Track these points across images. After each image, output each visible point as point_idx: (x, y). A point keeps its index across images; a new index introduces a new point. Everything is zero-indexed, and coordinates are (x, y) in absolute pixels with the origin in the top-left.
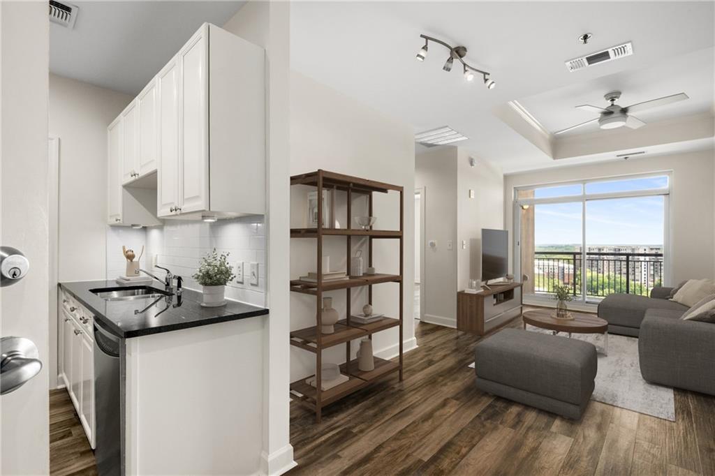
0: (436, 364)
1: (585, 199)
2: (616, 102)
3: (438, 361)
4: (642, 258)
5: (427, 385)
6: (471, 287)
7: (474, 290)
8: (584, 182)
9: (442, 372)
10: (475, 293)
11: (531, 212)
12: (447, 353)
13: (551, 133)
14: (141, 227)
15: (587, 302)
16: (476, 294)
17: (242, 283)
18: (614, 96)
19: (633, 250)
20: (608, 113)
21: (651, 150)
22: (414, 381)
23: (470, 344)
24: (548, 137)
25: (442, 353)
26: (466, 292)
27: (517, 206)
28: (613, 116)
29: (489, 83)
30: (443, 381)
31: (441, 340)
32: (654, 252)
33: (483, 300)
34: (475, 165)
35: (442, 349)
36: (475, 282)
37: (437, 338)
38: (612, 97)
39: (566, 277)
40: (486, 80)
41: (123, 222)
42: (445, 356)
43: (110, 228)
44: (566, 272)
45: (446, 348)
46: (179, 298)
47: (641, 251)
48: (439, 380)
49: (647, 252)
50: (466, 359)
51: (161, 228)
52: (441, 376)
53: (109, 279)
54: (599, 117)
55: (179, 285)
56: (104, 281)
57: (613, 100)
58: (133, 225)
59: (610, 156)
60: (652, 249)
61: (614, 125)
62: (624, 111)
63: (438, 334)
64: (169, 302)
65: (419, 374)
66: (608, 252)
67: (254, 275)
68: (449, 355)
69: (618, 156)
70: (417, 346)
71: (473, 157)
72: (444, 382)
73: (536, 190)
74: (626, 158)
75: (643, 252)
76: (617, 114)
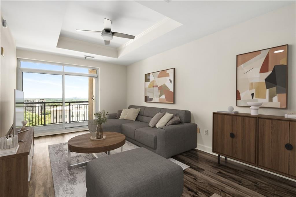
4: (37, 105)
19: (33, 100)
60: (41, 100)
69: (85, 56)
74: (86, 58)
75: (37, 102)
76: (110, 33)
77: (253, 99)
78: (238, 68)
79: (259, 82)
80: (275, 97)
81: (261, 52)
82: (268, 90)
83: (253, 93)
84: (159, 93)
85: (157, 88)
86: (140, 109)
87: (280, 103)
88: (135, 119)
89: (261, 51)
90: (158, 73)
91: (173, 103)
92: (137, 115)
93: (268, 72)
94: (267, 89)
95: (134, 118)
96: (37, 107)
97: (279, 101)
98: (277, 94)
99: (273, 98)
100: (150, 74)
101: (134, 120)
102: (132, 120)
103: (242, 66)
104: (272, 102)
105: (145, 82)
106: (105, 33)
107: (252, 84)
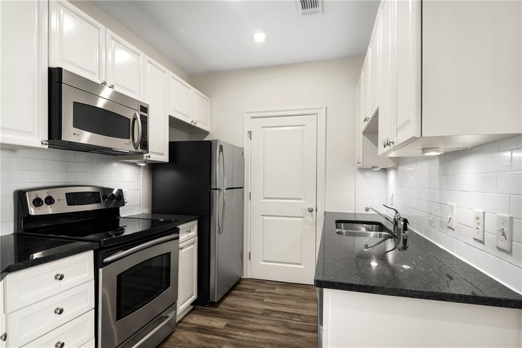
14: (380, 168)
17: (483, 243)
41: (363, 164)
43: (358, 170)
46: (405, 241)
51: (395, 168)
53: (357, 212)
55: (405, 228)
56: (353, 213)
58: (373, 167)
64: (397, 243)
67: (504, 234)
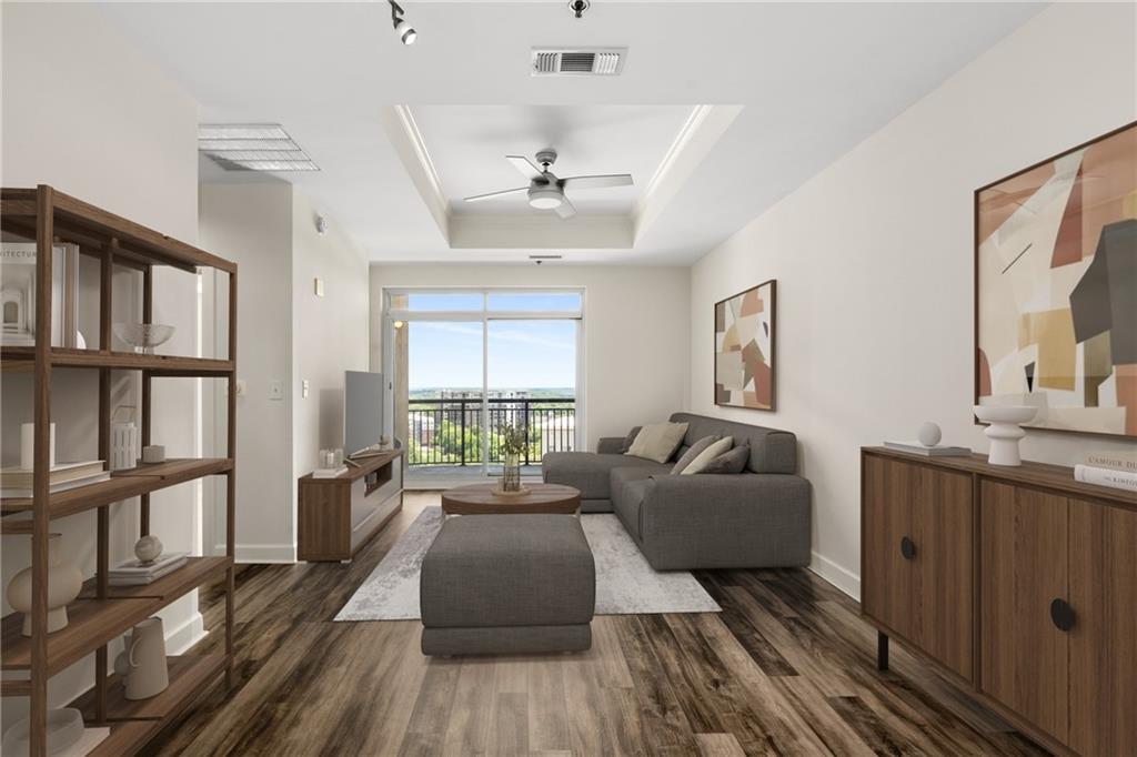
0: (264, 668)
1: (487, 317)
2: (550, 168)
3: (266, 659)
4: (509, 405)
5: (250, 742)
6: (324, 464)
7: (332, 471)
8: (484, 290)
9: (281, 688)
10: (333, 477)
11: (403, 332)
12: (282, 630)
13: (450, 202)
15: (489, 475)
16: (337, 479)
18: (548, 157)
19: (500, 394)
20: (541, 182)
21: (571, 254)
22: (213, 741)
23: (328, 593)
24: (445, 207)
25: (269, 636)
26: (315, 477)
27: (386, 319)
28: (548, 187)
29: (404, 29)
30: (287, 712)
31: (261, 602)
32: (520, 397)
33: (350, 487)
34: (326, 231)
35: (269, 622)
36: (332, 455)
37: (251, 598)
38: (547, 158)
39: (425, 436)
40: (397, 22)
42: (280, 641)
44: (424, 427)
45: (277, 616)
47: (508, 397)
48: (279, 715)
49: (514, 397)
50: (327, 635)
52: (281, 700)
54: (529, 185)
57: (546, 164)
59: (521, 255)
60: (518, 393)
61: (546, 202)
62: (561, 184)
63: (252, 585)
65: (221, 715)
66: (474, 398)
68: (289, 631)
69: (531, 257)
70: (207, 632)
71: (321, 215)
72: (293, 714)
73: (411, 296)
74: (539, 262)
75: (510, 397)
76: (552, 186)
77: (1030, 389)
78: (983, 247)
79: (1049, 309)
80: (1105, 383)
81: (1053, 168)
82: (1081, 346)
83: (1032, 365)
84: (743, 372)
85: (738, 355)
86: (687, 424)
87: (1123, 409)
88: (666, 458)
89: (1057, 162)
90: (742, 297)
91: (769, 407)
92: (675, 444)
93: (1080, 260)
94: (1078, 342)
95: (662, 455)
96: (509, 413)
97: (1120, 403)
98: (1114, 367)
99: (1101, 388)
100: (727, 303)
101: (662, 460)
102: (656, 459)
103: (994, 237)
104: (1096, 404)
105: (716, 331)
106: (538, 188)
107: (1026, 319)
